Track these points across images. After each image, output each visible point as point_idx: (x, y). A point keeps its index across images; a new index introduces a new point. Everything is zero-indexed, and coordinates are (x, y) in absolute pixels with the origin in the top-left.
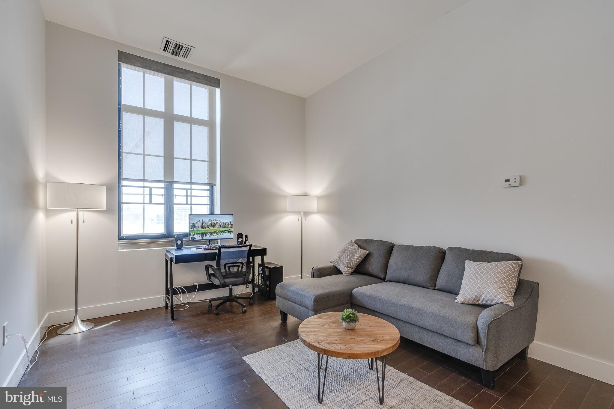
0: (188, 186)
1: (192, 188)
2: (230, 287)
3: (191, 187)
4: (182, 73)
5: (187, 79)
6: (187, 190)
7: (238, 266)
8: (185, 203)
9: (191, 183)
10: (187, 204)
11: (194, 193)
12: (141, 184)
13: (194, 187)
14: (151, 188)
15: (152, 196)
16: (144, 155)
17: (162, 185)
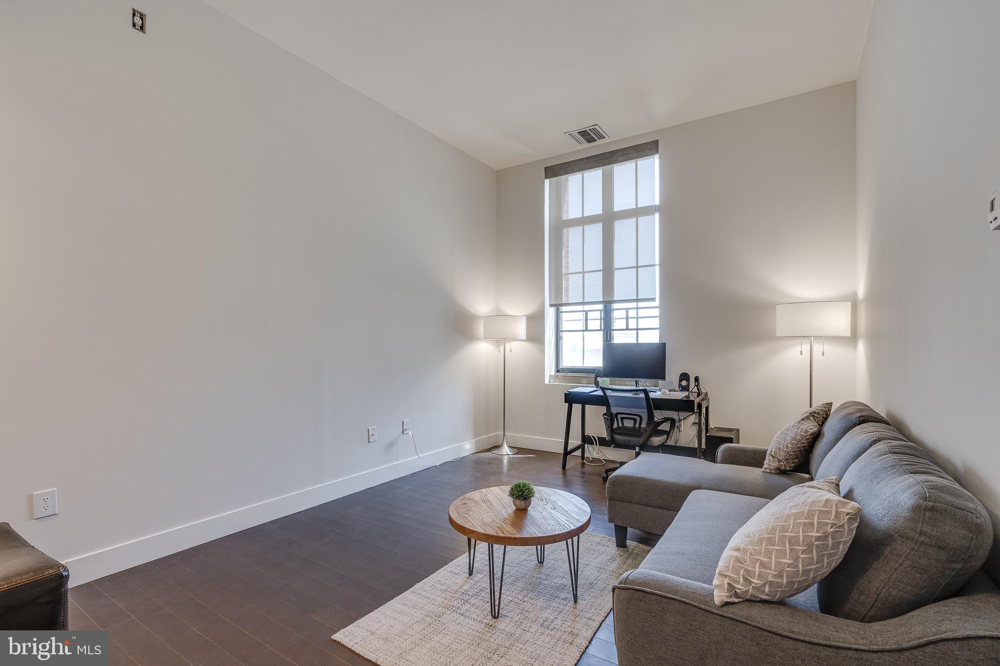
0: (634, 305)
1: (639, 306)
2: (637, 451)
3: (637, 305)
4: (607, 158)
5: (613, 162)
6: (627, 310)
7: (635, 420)
8: (625, 328)
9: (637, 300)
10: (627, 329)
11: (642, 313)
12: (580, 308)
13: (641, 304)
14: (586, 312)
15: (589, 321)
16: (583, 273)
17: (601, 307)
